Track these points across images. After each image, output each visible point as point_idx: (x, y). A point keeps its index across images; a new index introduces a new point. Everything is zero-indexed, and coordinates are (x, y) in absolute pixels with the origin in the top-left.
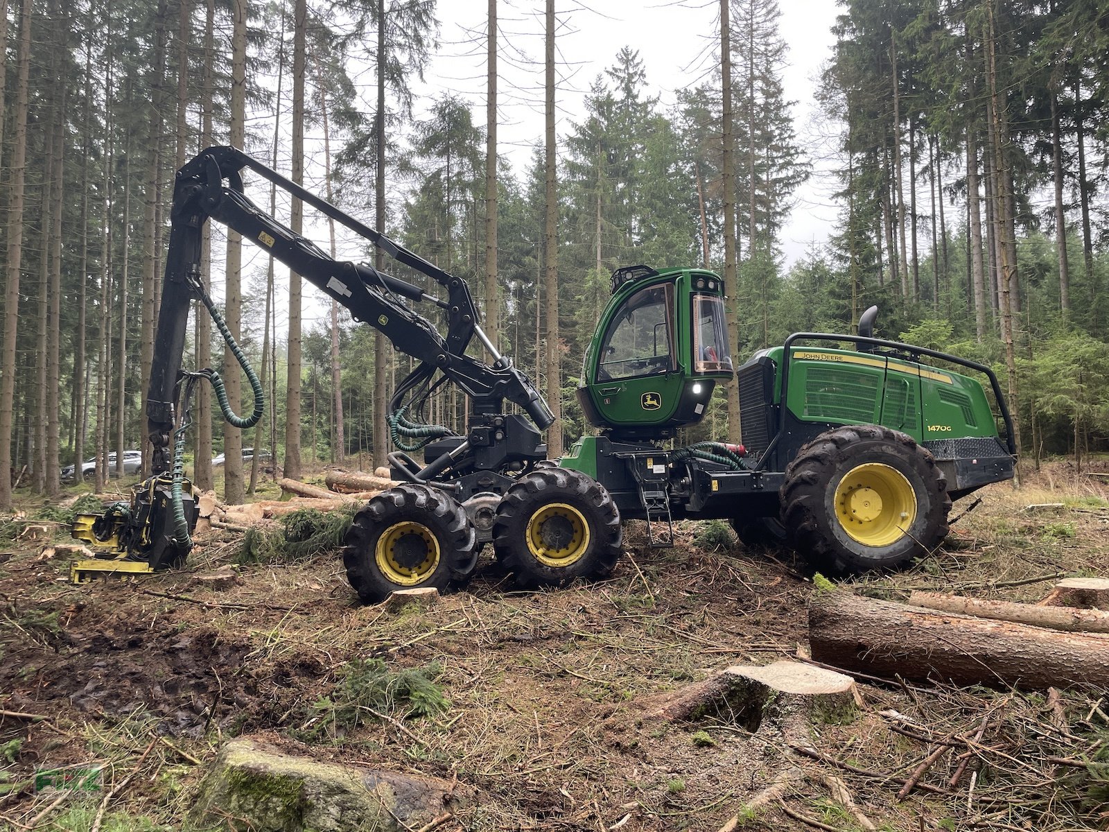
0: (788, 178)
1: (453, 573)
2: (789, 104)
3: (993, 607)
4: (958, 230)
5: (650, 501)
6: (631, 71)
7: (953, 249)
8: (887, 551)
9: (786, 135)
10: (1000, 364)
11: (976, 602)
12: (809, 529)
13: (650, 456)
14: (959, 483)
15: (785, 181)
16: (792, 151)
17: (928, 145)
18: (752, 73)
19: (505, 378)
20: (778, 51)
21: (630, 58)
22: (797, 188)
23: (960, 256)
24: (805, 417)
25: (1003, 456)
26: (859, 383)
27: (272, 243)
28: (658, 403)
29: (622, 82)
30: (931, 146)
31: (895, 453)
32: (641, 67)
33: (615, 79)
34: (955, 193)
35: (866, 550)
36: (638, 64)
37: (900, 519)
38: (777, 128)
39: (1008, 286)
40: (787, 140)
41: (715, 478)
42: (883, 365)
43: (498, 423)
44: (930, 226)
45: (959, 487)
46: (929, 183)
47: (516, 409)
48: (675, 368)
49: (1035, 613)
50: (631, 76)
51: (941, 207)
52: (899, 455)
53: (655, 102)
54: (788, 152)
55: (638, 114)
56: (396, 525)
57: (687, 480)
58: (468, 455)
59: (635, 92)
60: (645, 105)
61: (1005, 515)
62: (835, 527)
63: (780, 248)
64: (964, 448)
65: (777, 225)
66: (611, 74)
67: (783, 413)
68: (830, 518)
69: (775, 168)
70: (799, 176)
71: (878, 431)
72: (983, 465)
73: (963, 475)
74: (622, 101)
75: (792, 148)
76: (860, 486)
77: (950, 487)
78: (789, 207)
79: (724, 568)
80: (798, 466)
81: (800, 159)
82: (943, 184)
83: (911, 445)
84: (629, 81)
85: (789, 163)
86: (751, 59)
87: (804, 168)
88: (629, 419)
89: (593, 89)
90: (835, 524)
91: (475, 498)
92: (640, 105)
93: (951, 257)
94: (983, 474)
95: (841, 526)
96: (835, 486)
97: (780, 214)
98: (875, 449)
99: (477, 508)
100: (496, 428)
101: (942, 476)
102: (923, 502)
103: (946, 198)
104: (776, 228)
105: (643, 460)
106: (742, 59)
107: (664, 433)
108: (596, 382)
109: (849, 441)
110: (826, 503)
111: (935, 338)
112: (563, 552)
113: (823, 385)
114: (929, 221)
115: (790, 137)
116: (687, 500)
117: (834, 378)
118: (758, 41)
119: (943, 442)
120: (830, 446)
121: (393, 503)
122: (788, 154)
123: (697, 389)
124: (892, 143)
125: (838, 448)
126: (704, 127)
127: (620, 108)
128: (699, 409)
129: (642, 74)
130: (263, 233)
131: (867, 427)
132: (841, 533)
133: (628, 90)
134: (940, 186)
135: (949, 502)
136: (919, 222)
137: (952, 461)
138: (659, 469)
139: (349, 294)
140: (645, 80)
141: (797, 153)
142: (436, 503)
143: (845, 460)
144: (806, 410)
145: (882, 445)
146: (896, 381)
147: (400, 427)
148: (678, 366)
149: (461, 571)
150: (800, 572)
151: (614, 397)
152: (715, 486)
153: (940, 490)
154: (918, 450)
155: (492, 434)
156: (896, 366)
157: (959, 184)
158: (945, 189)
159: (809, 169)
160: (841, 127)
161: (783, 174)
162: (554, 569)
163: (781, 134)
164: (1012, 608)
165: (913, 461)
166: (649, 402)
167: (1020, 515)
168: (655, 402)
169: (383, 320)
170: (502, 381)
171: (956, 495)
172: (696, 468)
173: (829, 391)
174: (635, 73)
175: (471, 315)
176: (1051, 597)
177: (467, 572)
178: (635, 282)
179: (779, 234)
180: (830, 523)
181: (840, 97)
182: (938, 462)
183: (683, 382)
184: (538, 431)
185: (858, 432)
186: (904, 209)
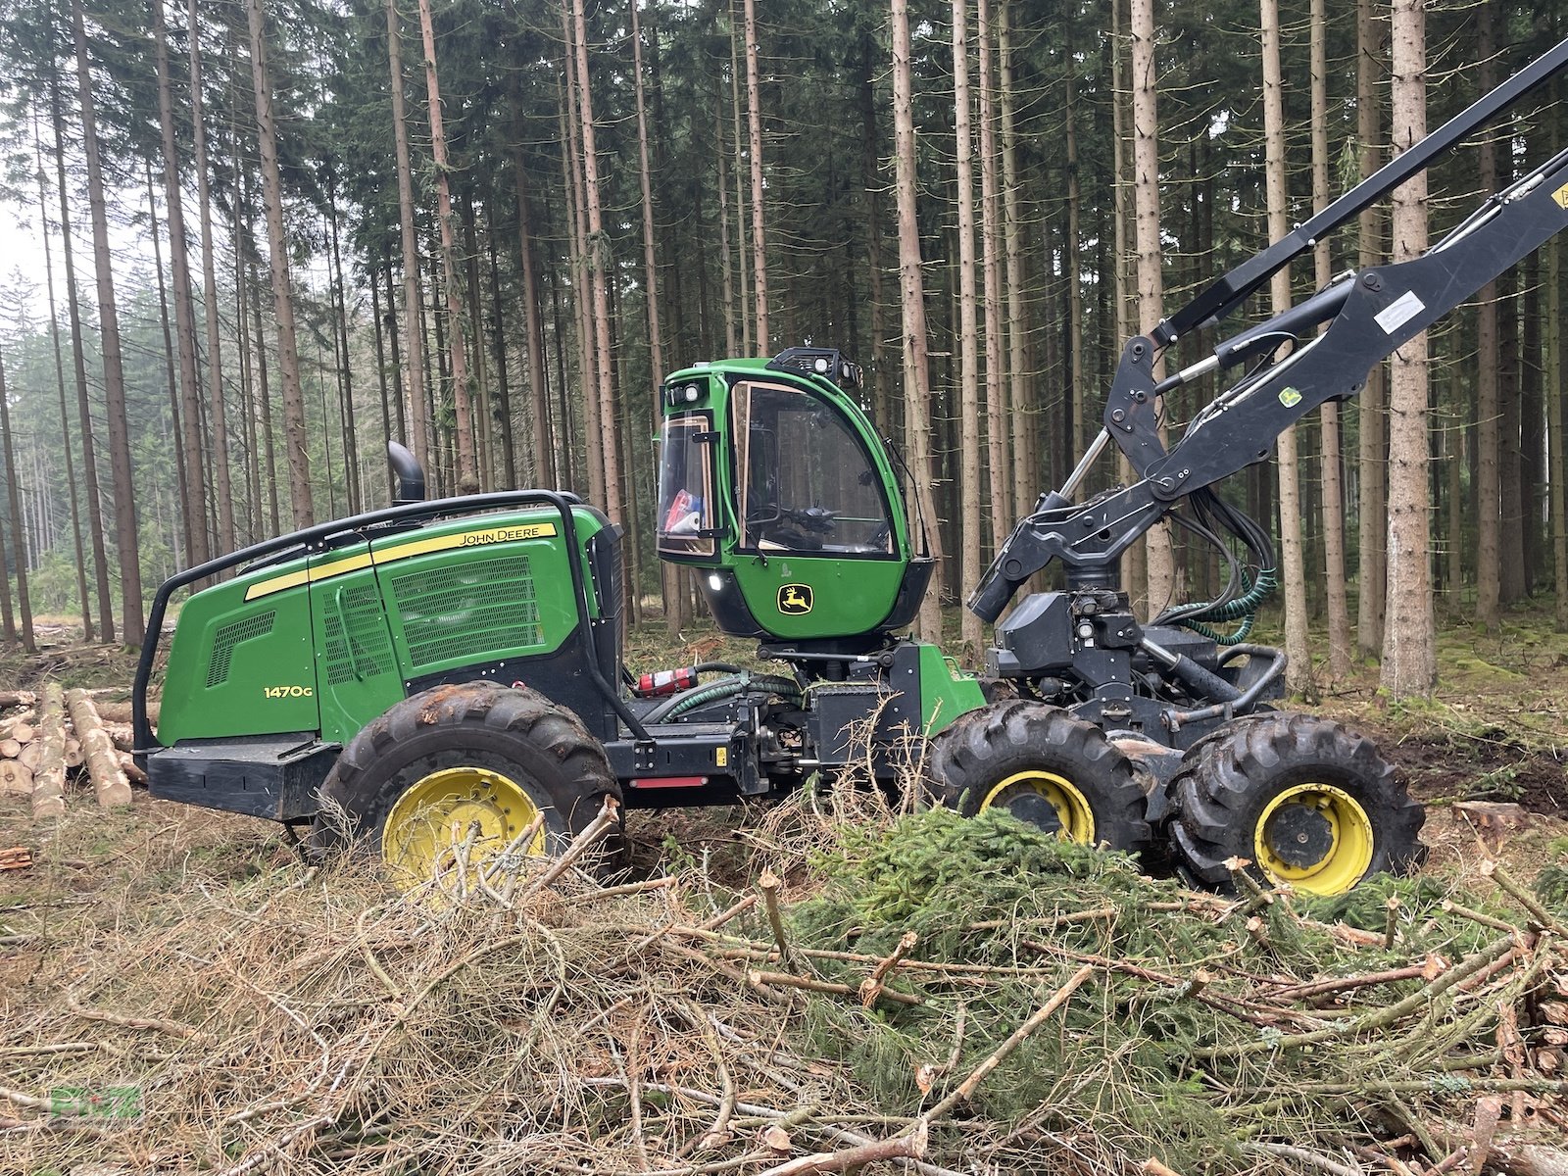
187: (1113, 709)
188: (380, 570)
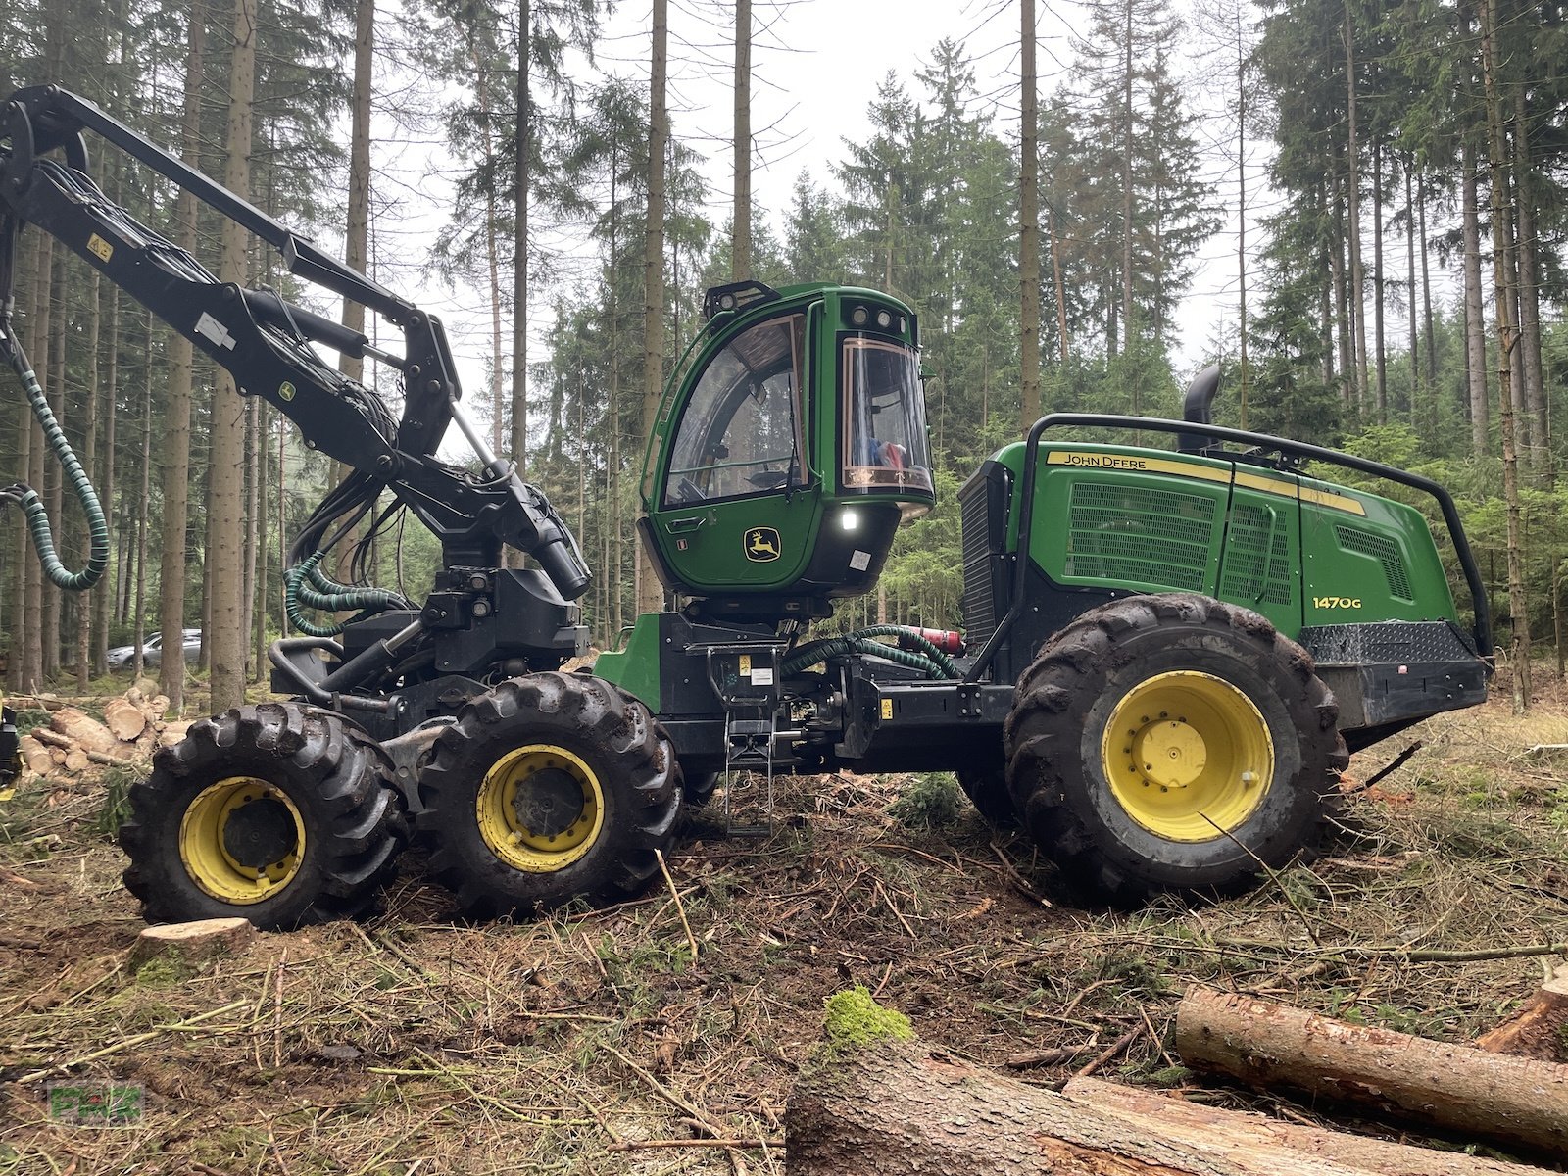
0: (1188, 230)
1: (328, 881)
2: (1192, 118)
3: (1373, 1048)
4: (1454, 310)
5: (739, 741)
6: (953, 74)
7: (1444, 339)
8: (1209, 852)
9: (1186, 166)
10: (1496, 500)
11: (1335, 1029)
12: (1049, 804)
13: (744, 653)
14: (1369, 713)
15: (1184, 235)
16: (1196, 190)
17: (1404, 177)
18: (1129, 66)
19: (496, 499)
20: (1170, 32)
21: (952, 54)
22: (1202, 245)
23: (1456, 348)
24: (1068, 577)
25: (1464, 659)
26: (1179, 512)
27: (109, 254)
28: (775, 548)
29: (940, 90)
30: (1409, 177)
31: (1230, 651)
32: (968, 67)
33: (930, 86)
34: (1447, 251)
35: (1165, 848)
36: (964, 63)
37: (1242, 785)
38: (1173, 155)
39: (1508, 361)
40: (1189, 173)
41: (887, 696)
42: (1226, 477)
43: (478, 585)
44: (1406, 299)
45: (1368, 721)
46: (1406, 234)
47: (522, 559)
48: (805, 480)
49: (1476, 1073)
50: (953, 81)
51: (1425, 271)
52: (1238, 655)
53: (989, 119)
54: (1192, 190)
55: (963, 138)
56: (220, 784)
57: (838, 697)
58: (425, 645)
59: (959, 105)
60: (974, 124)
61: (1489, 763)
62: (1103, 800)
63: (1178, 336)
64: (1382, 643)
65: (1172, 301)
66: (924, 79)
67: (1022, 571)
68: (1092, 782)
69: (1170, 215)
70: (1205, 227)
71: (1197, 607)
72: (1420, 677)
73: (1377, 697)
74: (940, 119)
75: (1197, 184)
76: (1164, 717)
77: (1348, 720)
78: (1191, 274)
79: (867, 881)
80: (1033, 674)
81: (1210, 201)
82: (1428, 235)
83: (1265, 635)
84: (951, 88)
85: (1192, 208)
86: (1129, 46)
87: (1214, 215)
88: (723, 580)
89: (882, 92)
90: (1102, 794)
91: (425, 728)
92: (967, 125)
93: (1442, 350)
94: (1420, 695)
95: (1115, 799)
96: (1105, 717)
97: (1176, 285)
98: (1188, 643)
99: (422, 748)
100: (476, 595)
101: (1329, 698)
102: (1286, 751)
103: (1433, 258)
104: (1171, 307)
105: (733, 659)
106: (1115, 46)
107: (791, 607)
108: (662, 507)
109: (1135, 626)
110: (1085, 750)
111: (1387, 457)
112: (561, 840)
113: (1105, 516)
114: (1402, 288)
115: (1192, 168)
116: (838, 735)
117: (1127, 502)
118: (1139, 18)
119: (1340, 630)
120: (1096, 635)
121: (212, 739)
122: (1189, 194)
123: (850, 521)
124: (1345, 170)
125: (1110, 638)
126: (1063, 155)
127: (937, 128)
128: (860, 561)
129: (970, 78)
130: (95, 237)
131: (1177, 597)
132: (1114, 813)
133: (948, 103)
134: (1423, 240)
135: (1343, 752)
136: (1387, 290)
137: (1354, 669)
138: (763, 677)
139: (231, 344)
140: (974, 86)
141: (1203, 192)
142: (300, 741)
143: (1125, 664)
144: (1070, 565)
145: (1203, 634)
146: (1253, 510)
147: (306, 590)
148: (811, 476)
149: (345, 878)
150: (1038, 886)
151: (695, 537)
152: (887, 710)
153: (1323, 729)
154: (1278, 646)
155: (466, 605)
156: (1254, 481)
157: (1454, 237)
158: (1431, 243)
159: (1221, 216)
160: (1267, 150)
161: (1182, 224)
162: (532, 877)
163: (1179, 164)
164: (1420, 1057)
165: (1266, 669)
166: (759, 547)
167: (1517, 766)
168: (769, 547)
169: (287, 391)
170: (494, 506)
171: (1361, 738)
172: (857, 675)
173: (1117, 528)
174: (960, 77)
175: (443, 382)
176: (1526, 1018)
177: (358, 878)
178: (738, 314)
179: (1173, 314)
180: (1092, 791)
181: (1268, 108)
182: (1323, 672)
183: (820, 510)
184: (558, 598)
185: (1154, 607)
186: (1364, 270)
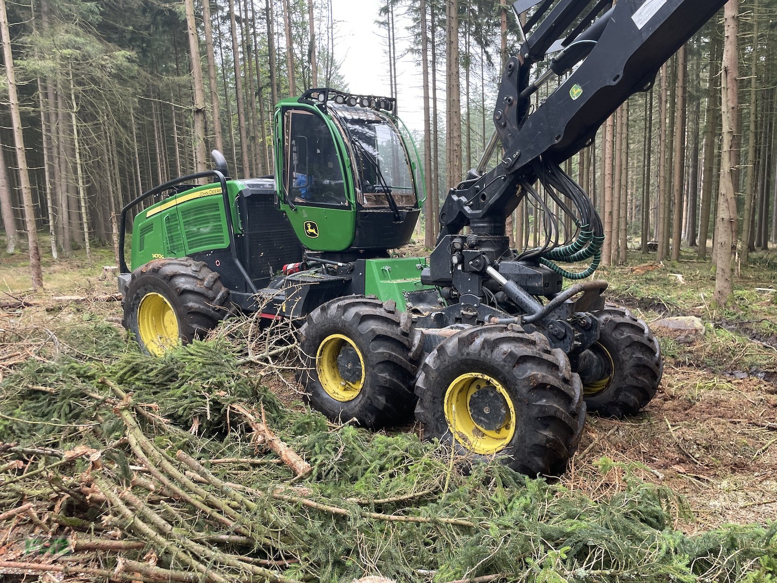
187: (467, 310)
188: (178, 206)
